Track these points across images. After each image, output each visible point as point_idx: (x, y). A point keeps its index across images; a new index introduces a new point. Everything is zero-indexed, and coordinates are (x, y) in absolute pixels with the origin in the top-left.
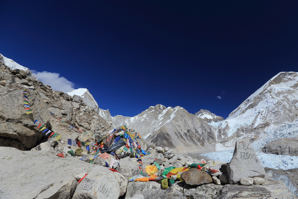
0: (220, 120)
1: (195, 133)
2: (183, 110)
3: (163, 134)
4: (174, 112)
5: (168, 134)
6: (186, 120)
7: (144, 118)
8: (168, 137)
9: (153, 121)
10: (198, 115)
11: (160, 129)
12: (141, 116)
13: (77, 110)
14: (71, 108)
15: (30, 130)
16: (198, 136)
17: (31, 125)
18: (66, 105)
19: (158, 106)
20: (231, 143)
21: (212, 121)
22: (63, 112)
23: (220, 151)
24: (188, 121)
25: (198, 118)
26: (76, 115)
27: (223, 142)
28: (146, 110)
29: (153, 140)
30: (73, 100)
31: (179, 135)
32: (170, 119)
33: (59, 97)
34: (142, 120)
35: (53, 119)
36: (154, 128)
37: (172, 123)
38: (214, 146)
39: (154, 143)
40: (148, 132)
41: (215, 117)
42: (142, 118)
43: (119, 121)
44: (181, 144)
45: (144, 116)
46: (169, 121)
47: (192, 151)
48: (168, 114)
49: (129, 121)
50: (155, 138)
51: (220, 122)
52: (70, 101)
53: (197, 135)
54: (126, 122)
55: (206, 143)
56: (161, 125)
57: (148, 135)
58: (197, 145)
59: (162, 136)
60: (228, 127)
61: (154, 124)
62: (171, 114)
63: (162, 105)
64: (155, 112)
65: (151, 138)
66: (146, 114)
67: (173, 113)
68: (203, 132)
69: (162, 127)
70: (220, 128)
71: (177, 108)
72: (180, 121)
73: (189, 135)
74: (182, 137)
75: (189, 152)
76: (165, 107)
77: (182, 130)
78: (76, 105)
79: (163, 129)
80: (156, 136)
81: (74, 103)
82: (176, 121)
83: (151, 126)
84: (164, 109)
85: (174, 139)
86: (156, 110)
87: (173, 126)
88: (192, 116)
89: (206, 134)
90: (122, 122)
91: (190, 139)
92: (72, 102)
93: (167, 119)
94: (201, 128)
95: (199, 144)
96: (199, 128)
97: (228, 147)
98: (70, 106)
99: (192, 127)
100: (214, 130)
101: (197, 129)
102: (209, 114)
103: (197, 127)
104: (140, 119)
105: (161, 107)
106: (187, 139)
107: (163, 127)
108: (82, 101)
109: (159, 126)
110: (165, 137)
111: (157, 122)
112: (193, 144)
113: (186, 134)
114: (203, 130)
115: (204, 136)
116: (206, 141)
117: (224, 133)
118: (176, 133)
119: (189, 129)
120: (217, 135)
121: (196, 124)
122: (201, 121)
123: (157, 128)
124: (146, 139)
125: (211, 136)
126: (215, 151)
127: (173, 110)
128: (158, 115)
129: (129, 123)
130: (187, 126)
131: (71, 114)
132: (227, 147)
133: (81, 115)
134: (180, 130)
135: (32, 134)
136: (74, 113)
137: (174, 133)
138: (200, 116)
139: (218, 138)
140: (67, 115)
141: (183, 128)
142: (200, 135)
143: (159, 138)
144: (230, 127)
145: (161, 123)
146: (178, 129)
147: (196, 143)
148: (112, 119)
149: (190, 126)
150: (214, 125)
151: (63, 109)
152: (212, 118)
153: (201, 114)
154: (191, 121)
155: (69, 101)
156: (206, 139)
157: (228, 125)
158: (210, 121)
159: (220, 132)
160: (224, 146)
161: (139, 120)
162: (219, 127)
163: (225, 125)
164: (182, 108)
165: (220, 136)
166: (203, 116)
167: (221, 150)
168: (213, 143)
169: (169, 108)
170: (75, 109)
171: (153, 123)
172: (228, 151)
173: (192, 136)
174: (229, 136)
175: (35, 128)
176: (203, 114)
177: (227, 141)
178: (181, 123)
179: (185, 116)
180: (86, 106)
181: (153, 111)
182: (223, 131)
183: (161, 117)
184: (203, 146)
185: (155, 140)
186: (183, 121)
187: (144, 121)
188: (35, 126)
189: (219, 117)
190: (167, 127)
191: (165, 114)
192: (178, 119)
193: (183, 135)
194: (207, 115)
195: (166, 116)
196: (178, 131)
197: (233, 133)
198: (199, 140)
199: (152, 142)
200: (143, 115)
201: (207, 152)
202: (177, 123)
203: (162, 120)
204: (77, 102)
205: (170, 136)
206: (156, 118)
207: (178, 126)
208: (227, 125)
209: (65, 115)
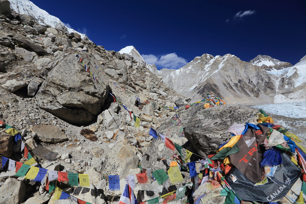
0: (286, 66)
1: (248, 84)
2: (234, 57)
3: (210, 85)
4: (223, 61)
5: (215, 85)
6: (237, 68)
7: (189, 70)
8: (215, 88)
9: (199, 73)
10: (253, 62)
11: (207, 80)
12: (186, 68)
13: (130, 68)
14: (125, 67)
15: (92, 97)
16: (252, 86)
17: (92, 93)
18: (120, 65)
19: (204, 56)
20: (299, 94)
21: (273, 68)
22: (118, 72)
23: (280, 104)
24: (240, 70)
25: (253, 66)
26: (130, 74)
27: (286, 93)
28: (191, 61)
29: (199, 91)
30: (125, 59)
31: (228, 86)
32: (218, 69)
33: (112, 57)
34: (188, 72)
35: (111, 80)
36: (200, 79)
37: (220, 73)
38: (273, 97)
39: (200, 94)
40: (194, 83)
41: (278, 64)
42: (187, 70)
43: (165, 74)
44: (230, 95)
45: (190, 68)
46: (216, 71)
47: (243, 103)
48: (216, 64)
49: (175, 74)
50: (201, 90)
51: (284, 69)
52: (123, 60)
53: (250, 85)
54: (172, 74)
55: (262, 94)
56: (207, 76)
57: (194, 87)
58: (249, 96)
59: (209, 87)
60: (296, 74)
61: (201, 75)
62: (220, 63)
63: (208, 55)
64: (202, 62)
65: (197, 89)
66: (191, 66)
67: (222, 63)
68: (258, 82)
69: (208, 78)
70: (284, 77)
71: (227, 56)
72: (230, 71)
73: (241, 86)
74: (231, 88)
75: (239, 103)
76: (212, 56)
77: (231, 80)
78: (129, 63)
79: (210, 80)
80: (202, 87)
81: (126, 61)
82: (225, 71)
83: (197, 77)
84: (211, 58)
85: (222, 89)
86: (202, 61)
87: (221, 76)
88: (245, 64)
89: (263, 85)
90: (168, 75)
91: (241, 89)
92: (124, 61)
93: (215, 70)
94: (256, 78)
95: (252, 95)
96: (253, 77)
97: (293, 98)
98: (124, 65)
99: (244, 77)
100: (274, 80)
101: (250, 78)
102: (269, 61)
103: (251, 76)
104: (185, 70)
105: (208, 56)
106: (238, 90)
107: (211, 78)
108: (133, 58)
109: (206, 77)
110: (212, 88)
111: (203, 73)
112: (245, 96)
113: (236, 85)
114: (259, 80)
115: (259, 87)
116: (262, 92)
117: (289, 82)
118: (225, 83)
119: (240, 79)
120: (278, 85)
121: (250, 73)
122: (257, 69)
123: (204, 79)
124: (192, 90)
125: (269, 86)
126: (273, 103)
127: (221, 58)
128: (204, 65)
129: (175, 75)
130: (238, 75)
131: (126, 73)
132: (291, 99)
133: (134, 73)
134: (229, 81)
135: (95, 101)
136: (128, 72)
137: (222, 84)
138: (257, 63)
139: (279, 88)
140: (122, 75)
141: (233, 78)
142: (255, 85)
143: (205, 90)
144: (300, 75)
145: (208, 74)
146: (227, 79)
147: (248, 94)
148: (159, 72)
149: (241, 76)
150: (275, 73)
151: (118, 69)
152: (274, 65)
153: (258, 61)
154: (243, 70)
155: (121, 60)
156: (262, 89)
157: (298, 72)
158: (270, 68)
159: (283, 81)
160: (287, 97)
161: (184, 72)
162: (282, 75)
163: (293, 73)
164: (234, 55)
165: (282, 86)
166: (260, 64)
167: (281, 102)
168: (271, 95)
169: (217, 57)
170: (129, 67)
171: (199, 74)
172: (293, 103)
173: (244, 87)
174: (296, 86)
175: (96, 94)
176: (261, 60)
177: (291, 92)
178: (231, 73)
179: (236, 64)
180: (137, 63)
181: (199, 61)
182: (287, 80)
183: (207, 68)
184: (257, 97)
185: (201, 91)
186: (234, 70)
187: (189, 72)
188: (96, 93)
189: (283, 63)
190: (215, 78)
191: (213, 64)
192: (227, 69)
193: (233, 86)
194: (266, 62)
195: (214, 66)
196: (226, 81)
197: (303, 82)
198: (252, 91)
199: (198, 93)
200: (188, 67)
201: (262, 104)
202: (226, 73)
203: (209, 71)
204: (128, 60)
205: (218, 87)
206: (203, 69)
207: (228, 77)
208: (296, 72)
209: (120, 75)
